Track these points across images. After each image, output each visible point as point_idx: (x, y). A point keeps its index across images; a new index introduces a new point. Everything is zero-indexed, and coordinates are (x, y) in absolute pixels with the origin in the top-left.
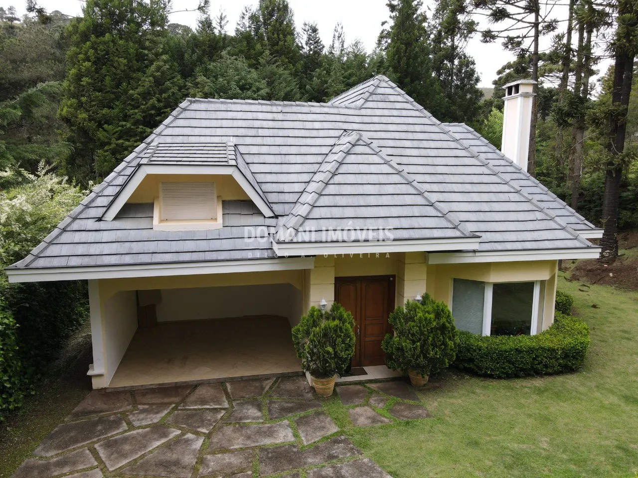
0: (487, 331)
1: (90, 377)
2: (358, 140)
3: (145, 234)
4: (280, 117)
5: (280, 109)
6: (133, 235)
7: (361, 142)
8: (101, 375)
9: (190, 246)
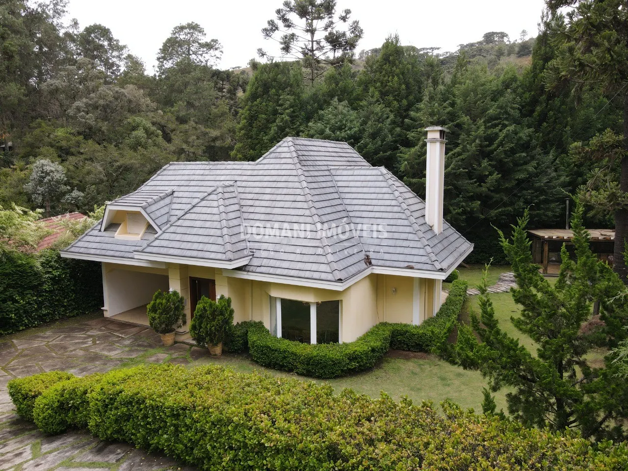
0: (279, 335)
1: (103, 310)
2: (215, 191)
3: (111, 240)
4: (207, 172)
5: (211, 167)
6: (107, 240)
7: (215, 193)
8: (106, 310)
9: (123, 248)
